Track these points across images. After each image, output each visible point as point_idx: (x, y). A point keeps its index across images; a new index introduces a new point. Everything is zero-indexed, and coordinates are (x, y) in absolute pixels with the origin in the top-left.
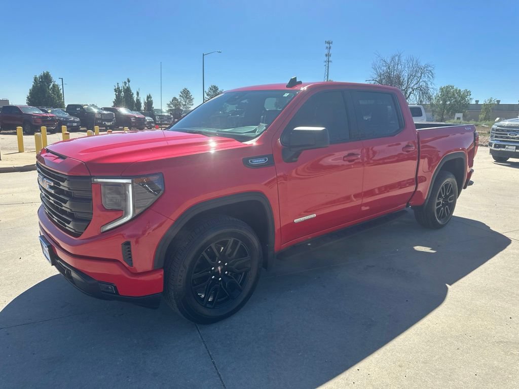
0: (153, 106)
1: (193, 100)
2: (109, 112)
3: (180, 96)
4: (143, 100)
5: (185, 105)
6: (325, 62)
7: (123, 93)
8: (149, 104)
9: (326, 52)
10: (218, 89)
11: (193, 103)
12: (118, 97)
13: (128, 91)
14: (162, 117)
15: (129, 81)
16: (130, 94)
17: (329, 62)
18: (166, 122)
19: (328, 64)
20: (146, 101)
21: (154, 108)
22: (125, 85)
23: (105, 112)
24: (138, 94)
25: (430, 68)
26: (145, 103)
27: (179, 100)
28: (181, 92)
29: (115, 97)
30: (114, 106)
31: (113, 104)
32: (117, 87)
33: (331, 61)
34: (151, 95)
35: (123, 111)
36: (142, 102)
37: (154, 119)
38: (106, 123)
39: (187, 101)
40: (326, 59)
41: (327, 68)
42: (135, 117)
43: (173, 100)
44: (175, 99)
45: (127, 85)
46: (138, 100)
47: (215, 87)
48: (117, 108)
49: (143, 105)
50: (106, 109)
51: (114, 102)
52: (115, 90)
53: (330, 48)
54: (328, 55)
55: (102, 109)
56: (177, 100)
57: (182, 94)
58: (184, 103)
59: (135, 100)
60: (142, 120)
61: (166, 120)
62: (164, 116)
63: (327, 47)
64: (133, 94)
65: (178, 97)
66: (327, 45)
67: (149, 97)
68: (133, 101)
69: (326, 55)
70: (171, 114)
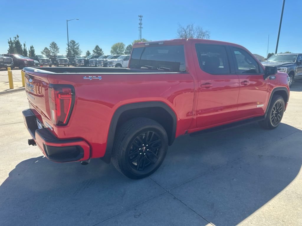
0: (35, 53)
1: (59, 49)
2: (8, 57)
3: (50, 47)
4: (28, 49)
5: (54, 52)
6: (139, 28)
7: (14, 44)
8: (32, 52)
9: (139, 22)
10: (75, 42)
11: (59, 51)
12: (11, 47)
13: (17, 43)
14: (43, 60)
15: (18, 37)
16: (19, 45)
17: (141, 28)
18: (46, 64)
19: (141, 29)
20: (30, 50)
21: (36, 55)
22: (16, 39)
23: (5, 57)
24: (25, 45)
25: (208, 33)
26: (30, 52)
27: (49, 49)
28: (51, 44)
29: (9, 47)
30: (9, 53)
31: (8, 52)
32: (10, 40)
33: (142, 28)
34: (33, 46)
35: (17, 56)
36: (28, 50)
37: (39, 62)
38: (7, 65)
39: (55, 50)
40: (139, 26)
41: (140, 32)
42: (27, 61)
43: (45, 49)
44: (46, 48)
45: (17, 39)
46: (25, 49)
47: (73, 41)
48: (13, 55)
49: (28, 52)
50: (5, 55)
51: (8, 51)
52: (9, 43)
53: (141, 20)
54: (140, 24)
55: (2, 55)
56: (48, 49)
57: (51, 45)
58: (53, 51)
59: (23, 49)
60: (32, 62)
61: (46, 62)
62: (45, 59)
63: (140, 19)
64: (21, 45)
65: (49, 48)
66: (140, 18)
67: (32, 47)
68: (22, 50)
69: (139, 24)
70: (49, 58)
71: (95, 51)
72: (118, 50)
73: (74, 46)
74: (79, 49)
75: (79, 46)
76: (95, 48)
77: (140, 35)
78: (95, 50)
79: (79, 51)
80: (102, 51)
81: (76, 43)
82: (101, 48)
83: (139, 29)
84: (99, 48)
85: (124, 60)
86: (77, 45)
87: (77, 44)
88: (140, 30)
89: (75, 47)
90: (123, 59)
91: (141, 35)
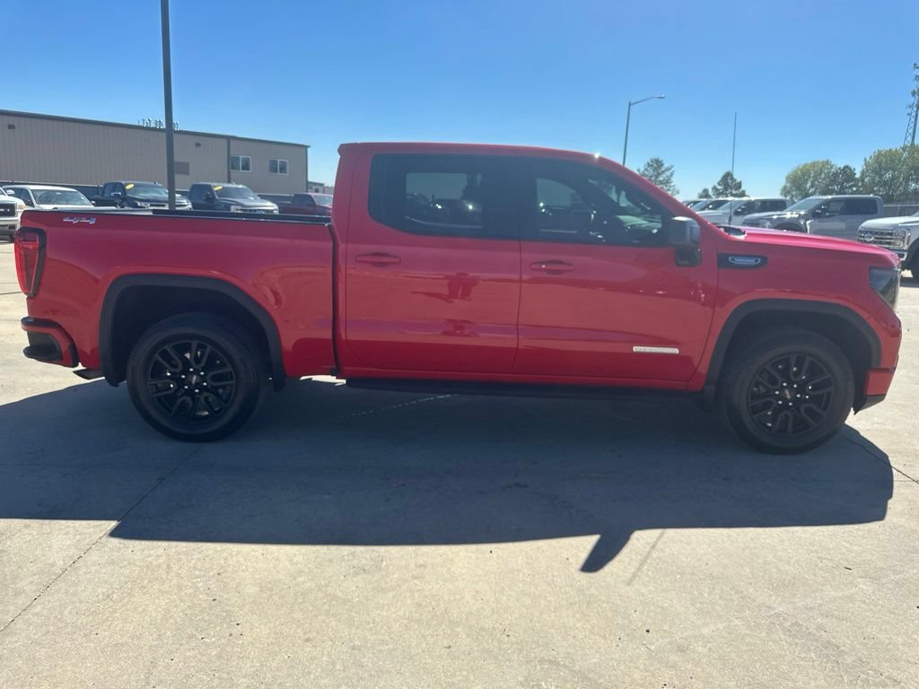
6: (910, 107)
9: (914, 86)
10: (663, 165)
40: (912, 100)
41: (913, 120)
47: (657, 161)
71: (717, 190)
72: (809, 185)
73: (659, 174)
74: (672, 184)
75: (672, 174)
76: (719, 179)
77: (911, 131)
78: (719, 187)
79: (668, 190)
80: (743, 188)
81: (666, 166)
82: (738, 180)
83: (909, 111)
84: (732, 178)
85: (737, 213)
86: (668, 173)
87: (668, 169)
88: (914, 114)
89: (661, 179)
90: (733, 210)
91: (914, 131)
